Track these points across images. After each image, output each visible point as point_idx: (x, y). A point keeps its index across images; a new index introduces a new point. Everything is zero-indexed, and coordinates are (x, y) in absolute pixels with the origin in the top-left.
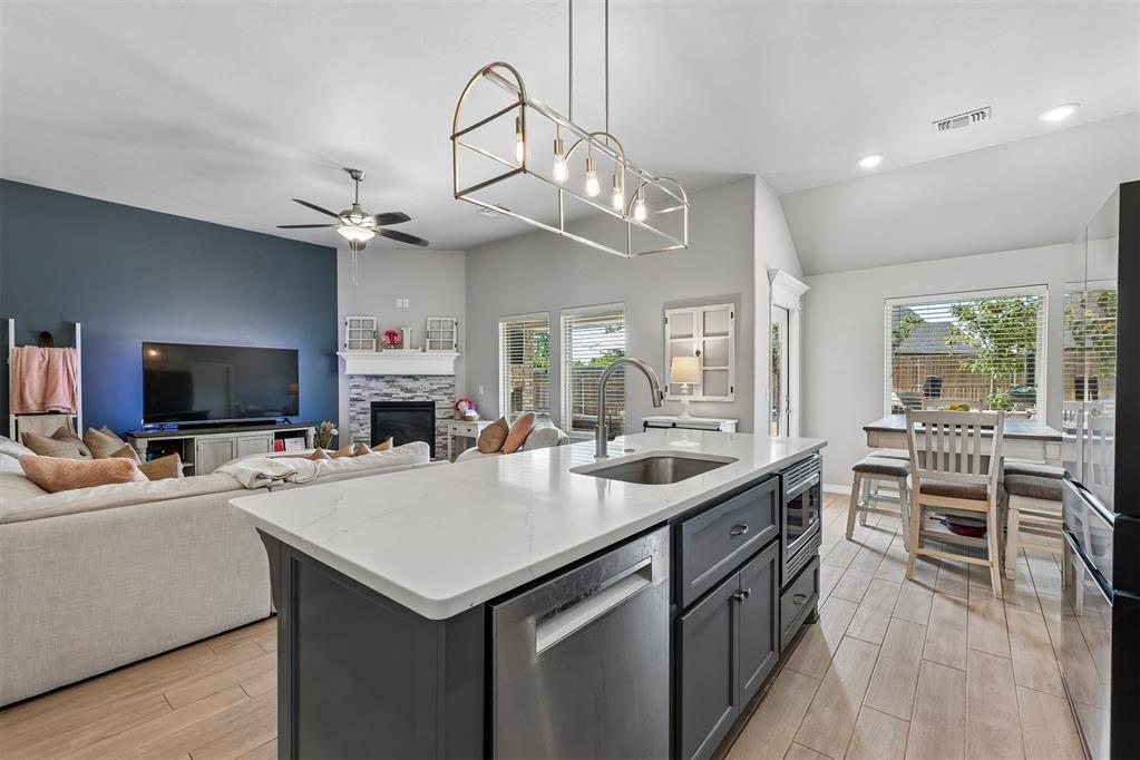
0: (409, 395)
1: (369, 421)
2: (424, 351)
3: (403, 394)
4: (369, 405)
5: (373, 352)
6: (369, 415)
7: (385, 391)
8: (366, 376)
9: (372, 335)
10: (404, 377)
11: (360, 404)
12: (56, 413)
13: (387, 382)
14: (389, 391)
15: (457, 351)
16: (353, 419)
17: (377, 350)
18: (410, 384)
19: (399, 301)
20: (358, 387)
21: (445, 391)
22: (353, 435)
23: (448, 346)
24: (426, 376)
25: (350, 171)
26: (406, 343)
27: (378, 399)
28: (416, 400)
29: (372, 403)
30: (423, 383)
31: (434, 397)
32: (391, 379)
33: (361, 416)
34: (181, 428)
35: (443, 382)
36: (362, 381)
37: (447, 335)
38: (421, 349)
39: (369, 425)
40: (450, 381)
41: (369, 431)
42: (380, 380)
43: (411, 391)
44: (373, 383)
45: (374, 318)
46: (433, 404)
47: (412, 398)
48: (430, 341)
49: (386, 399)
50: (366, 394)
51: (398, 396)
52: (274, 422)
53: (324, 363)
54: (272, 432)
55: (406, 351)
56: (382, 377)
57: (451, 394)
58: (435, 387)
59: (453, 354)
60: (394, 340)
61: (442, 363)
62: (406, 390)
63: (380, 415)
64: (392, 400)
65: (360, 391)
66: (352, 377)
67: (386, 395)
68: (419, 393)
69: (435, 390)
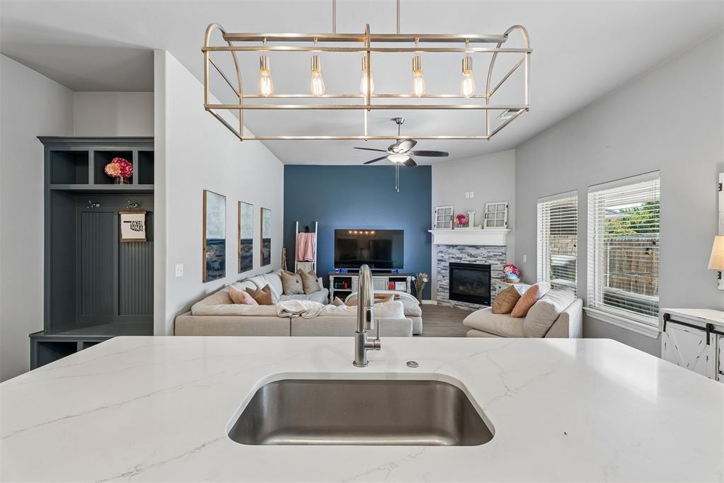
0: (473, 259)
1: (448, 275)
2: (483, 228)
3: (469, 258)
4: (448, 264)
5: (450, 230)
6: (448, 271)
7: (458, 256)
8: (447, 245)
9: (449, 218)
10: (470, 246)
11: (443, 263)
12: (307, 261)
13: (459, 249)
14: (460, 256)
15: (507, 228)
16: (439, 272)
17: (453, 229)
18: (473, 251)
19: (467, 193)
20: (441, 252)
21: (498, 257)
22: (439, 282)
23: (500, 224)
24: (484, 246)
25: (395, 119)
26: (471, 223)
27: (453, 261)
28: (478, 263)
29: (450, 263)
30: (482, 251)
31: (490, 262)
32: (461, 248)
33: (444, 271)
34: (349, 271)
35: (497, 250)
36: (444, 249)
37: (500, 215)
38: (480, 226)
39: (448, 277)
41: (448, 281)
42: (455, 248)
43: (474, 257)
44: (451, 250)
45: (452, 207)
46: (489, 266)
47: (475, 261)
48: (488, 221)
49: (458, 261)
50: (446, 257)
51: (466, 259)
52: (390, 272)
53: (423, 237)
54: (387, 277)
55: (471, 228)
56: (456, 246)
57: (503, 260)
58: (491, 254)
59: (504, 230)
60: (462, 221)
61: (495, 237)
62: (471, 256)
63: (455, 271)
64: (462, 262)
65: (443, 255)
66: (439, 246)
67: (459, 258)
68: (480, 258)
69: (491, 257)
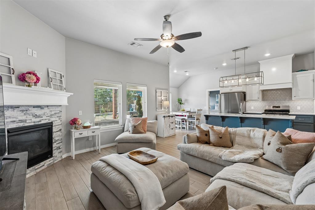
0: (38, 119)
2: (50, 89)
3: (34, 120)
7: (20, 118)
10: (34, 107)
13: (22, 111)
14: (24, 118)
18: (38, 112)
19: (30, 50)
21: (57, 115)
23: (62, 89)
24: (48, 106)
27: (14, 126)
28: (43, 122)
29: (8, 130)
30: (46, 110)
31: (52, 119)
32: (24, 109)
35: (57, 109)
38: (48, 87)
40: (59, 109)
42: (16, 110)
43: (39, 117)
44: (9, 113)
46: (51, 124)
47: (40, 121)
49: (21, 125)
51: (30, 121)
56: (18, 107)
57: (60, 117)
58: (53, 113)
62: (36, 116)
64: (26, 125)
67: (21, 121)
68: (44, 118)
69: (53, 115)
